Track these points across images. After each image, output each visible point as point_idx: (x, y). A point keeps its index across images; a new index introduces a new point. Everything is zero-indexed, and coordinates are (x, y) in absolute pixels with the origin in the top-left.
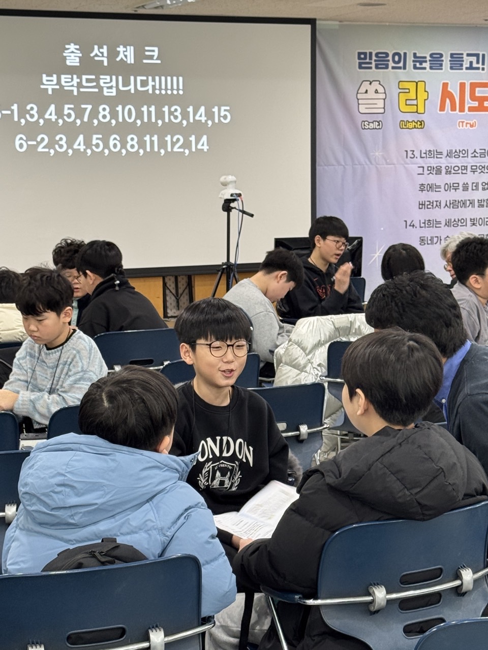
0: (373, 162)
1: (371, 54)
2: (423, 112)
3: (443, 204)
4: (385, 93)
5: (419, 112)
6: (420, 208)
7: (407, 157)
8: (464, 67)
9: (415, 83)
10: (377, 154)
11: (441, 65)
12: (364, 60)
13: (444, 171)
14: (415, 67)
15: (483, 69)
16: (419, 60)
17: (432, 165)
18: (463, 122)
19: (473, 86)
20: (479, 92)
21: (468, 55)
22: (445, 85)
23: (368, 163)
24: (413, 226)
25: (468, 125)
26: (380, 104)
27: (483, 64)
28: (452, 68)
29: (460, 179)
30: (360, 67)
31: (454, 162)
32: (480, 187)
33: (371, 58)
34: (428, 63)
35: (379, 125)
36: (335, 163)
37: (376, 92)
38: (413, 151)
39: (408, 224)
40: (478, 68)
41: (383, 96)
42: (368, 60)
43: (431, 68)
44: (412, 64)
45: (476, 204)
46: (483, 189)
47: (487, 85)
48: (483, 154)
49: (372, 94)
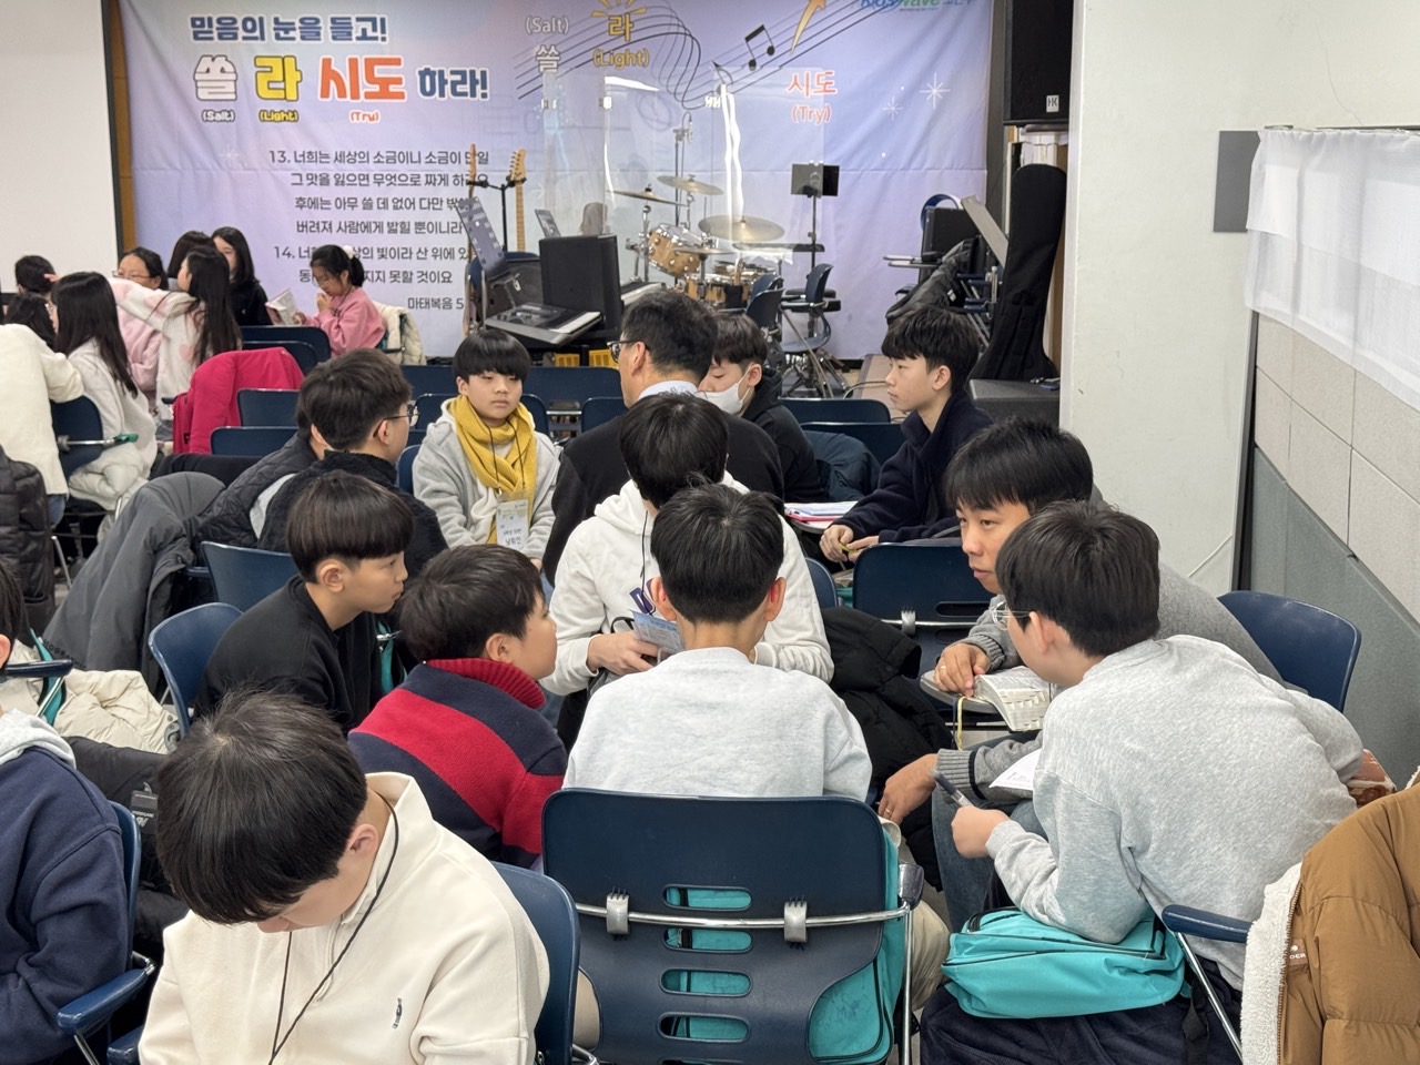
0: (224, 166)
1: (210, 19)
2: (295, 98)
3: (335, 227)
4: (235, 72)
5: (288, 98)
6: (299, 231)
7: (273, 160)
8: (354, 36)
9: (280, 60)
10: (229, 155)
11: (318, 34)
12: (200, 28)
13: (333, 181)
14: (278, 37)
15: (384, 39)
16: (283, 28)
17: (314, 173)
18: (358, 114)
19: (370, 63)
20: (379, 71)
21: (358, 19)
22: (327, 63)
23: (217, 167)
24: (289, 254)
25: (367, 118)
26: (230, 87)
27: (383, 31)
28: (334, 38)
29: (359, 193)
30: (196, 38)
31: (347, 168)
32: (391, 205)
33: (210, 25)
34: (298, 31)
35: (229, 116)
36: (164, 165)
37: (223, 71)
38: (283, 152)
39: (281, 252)
40: (376, 38)
41: (233, 77)
42: (206, 28)
43: (303, 38)
44: (273, 33)
45: (386, 228)
46: (395, 208)
47: (397, 62)
48: (392, 159)
49: (216, 74)
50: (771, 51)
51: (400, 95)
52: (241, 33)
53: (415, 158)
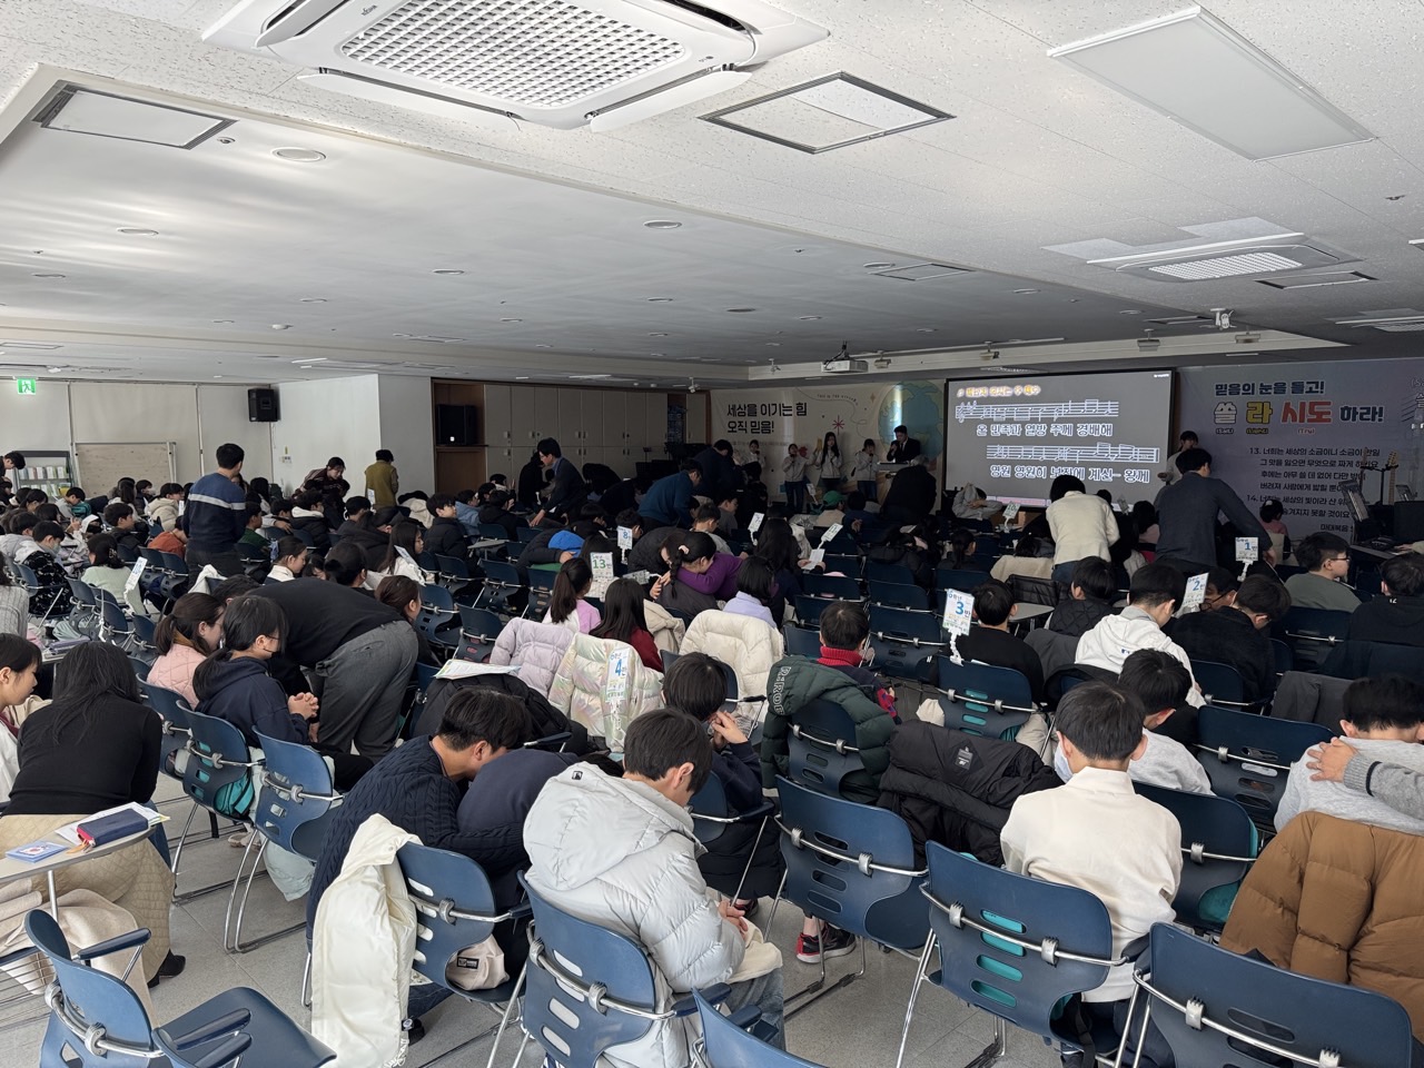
1: (1226, 385)
2: (1268, 422)
3: (1282, 486)
4: (1236, 410)
5: (1264, 422)
6: (1262, 488)
7: (1252, 453)
8: (1304, 391)
9: (1261, 404)
11: (1284, 391)
12: (1220, 390)
13: (1284, 463)
14: (1261, 393)
15: (1322, 392)
16: (1265, 388)
17: (1273, 459)
18: (1302, 430)
19: (1312, 405)
20: (1317, 408)
21: (1308, 383)
22: (1287, 405)
25: (1307, 432)
26: (1233, 417)
27: (1322, 388)
28: (1293, 392)
29: (1298, 469)
31: (1292, 457)
32: (1316, 476)
33: (1226, 388)
34: (1273, 390)
35: (1231, 431)
37: (1230, 410)
38: (1258, 449)
39: (1251, 498)
40: (1317, 392)
41: (1235, 412)
42: (1223, 390)
43: (1275, 393)
44: (1259, 391)
45: (1312, 488)
46: (1319, 477)
47: (1329, 403)
48: (1320, 452)
49: (1226, 411)
51: (1329, 421)
52: (1242, 391)
53: (1334, 452)
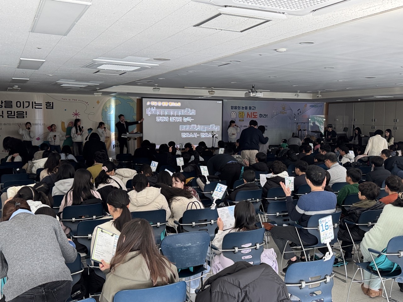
4: (236, 114)
5: (243, 118)
8: (252, 109)
9: (242, 112)
11: (247, 109)
14: (242, 109)
19: (253, 113)
20: (255, 114)
21: (252, 107)
22: (248, 113)
26: (235, 116)
28: (249, 109)
40: (254, 109)
42: (233, 108)
43: (245, 109)
47: (257, 113)
49: (233, 114)
50: (300, 112)
51: (257, 117)
52: (237, 108)
